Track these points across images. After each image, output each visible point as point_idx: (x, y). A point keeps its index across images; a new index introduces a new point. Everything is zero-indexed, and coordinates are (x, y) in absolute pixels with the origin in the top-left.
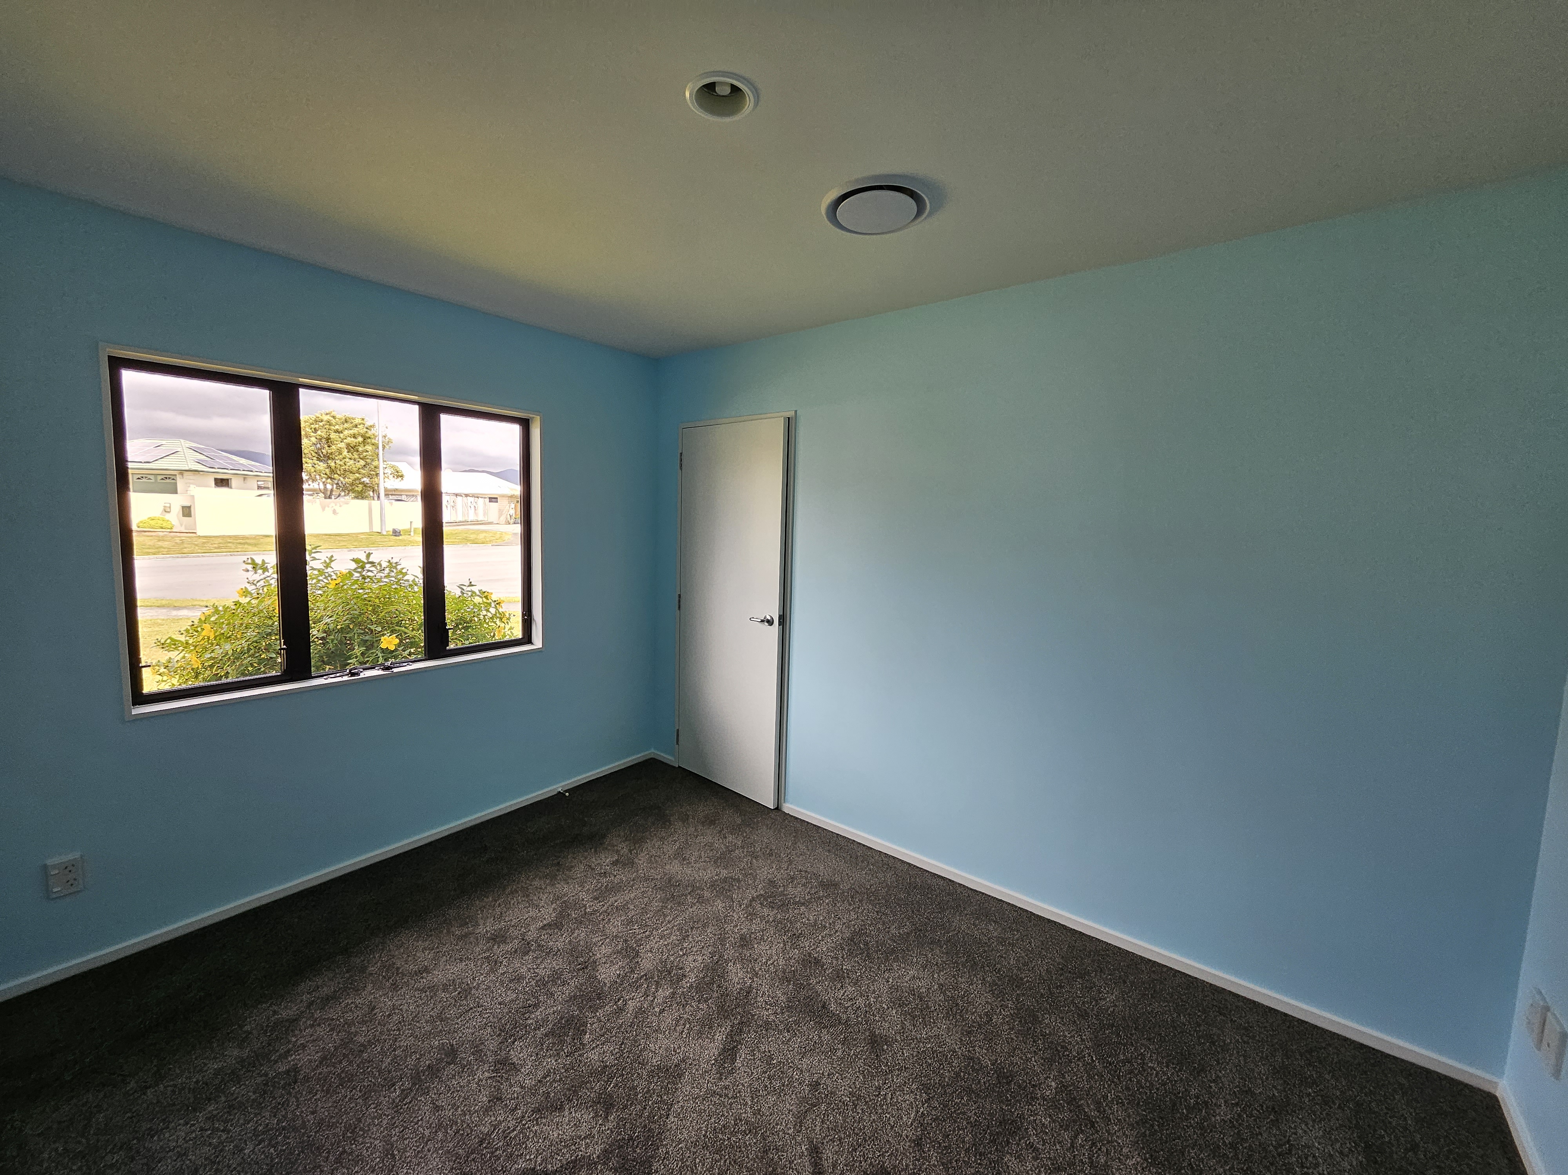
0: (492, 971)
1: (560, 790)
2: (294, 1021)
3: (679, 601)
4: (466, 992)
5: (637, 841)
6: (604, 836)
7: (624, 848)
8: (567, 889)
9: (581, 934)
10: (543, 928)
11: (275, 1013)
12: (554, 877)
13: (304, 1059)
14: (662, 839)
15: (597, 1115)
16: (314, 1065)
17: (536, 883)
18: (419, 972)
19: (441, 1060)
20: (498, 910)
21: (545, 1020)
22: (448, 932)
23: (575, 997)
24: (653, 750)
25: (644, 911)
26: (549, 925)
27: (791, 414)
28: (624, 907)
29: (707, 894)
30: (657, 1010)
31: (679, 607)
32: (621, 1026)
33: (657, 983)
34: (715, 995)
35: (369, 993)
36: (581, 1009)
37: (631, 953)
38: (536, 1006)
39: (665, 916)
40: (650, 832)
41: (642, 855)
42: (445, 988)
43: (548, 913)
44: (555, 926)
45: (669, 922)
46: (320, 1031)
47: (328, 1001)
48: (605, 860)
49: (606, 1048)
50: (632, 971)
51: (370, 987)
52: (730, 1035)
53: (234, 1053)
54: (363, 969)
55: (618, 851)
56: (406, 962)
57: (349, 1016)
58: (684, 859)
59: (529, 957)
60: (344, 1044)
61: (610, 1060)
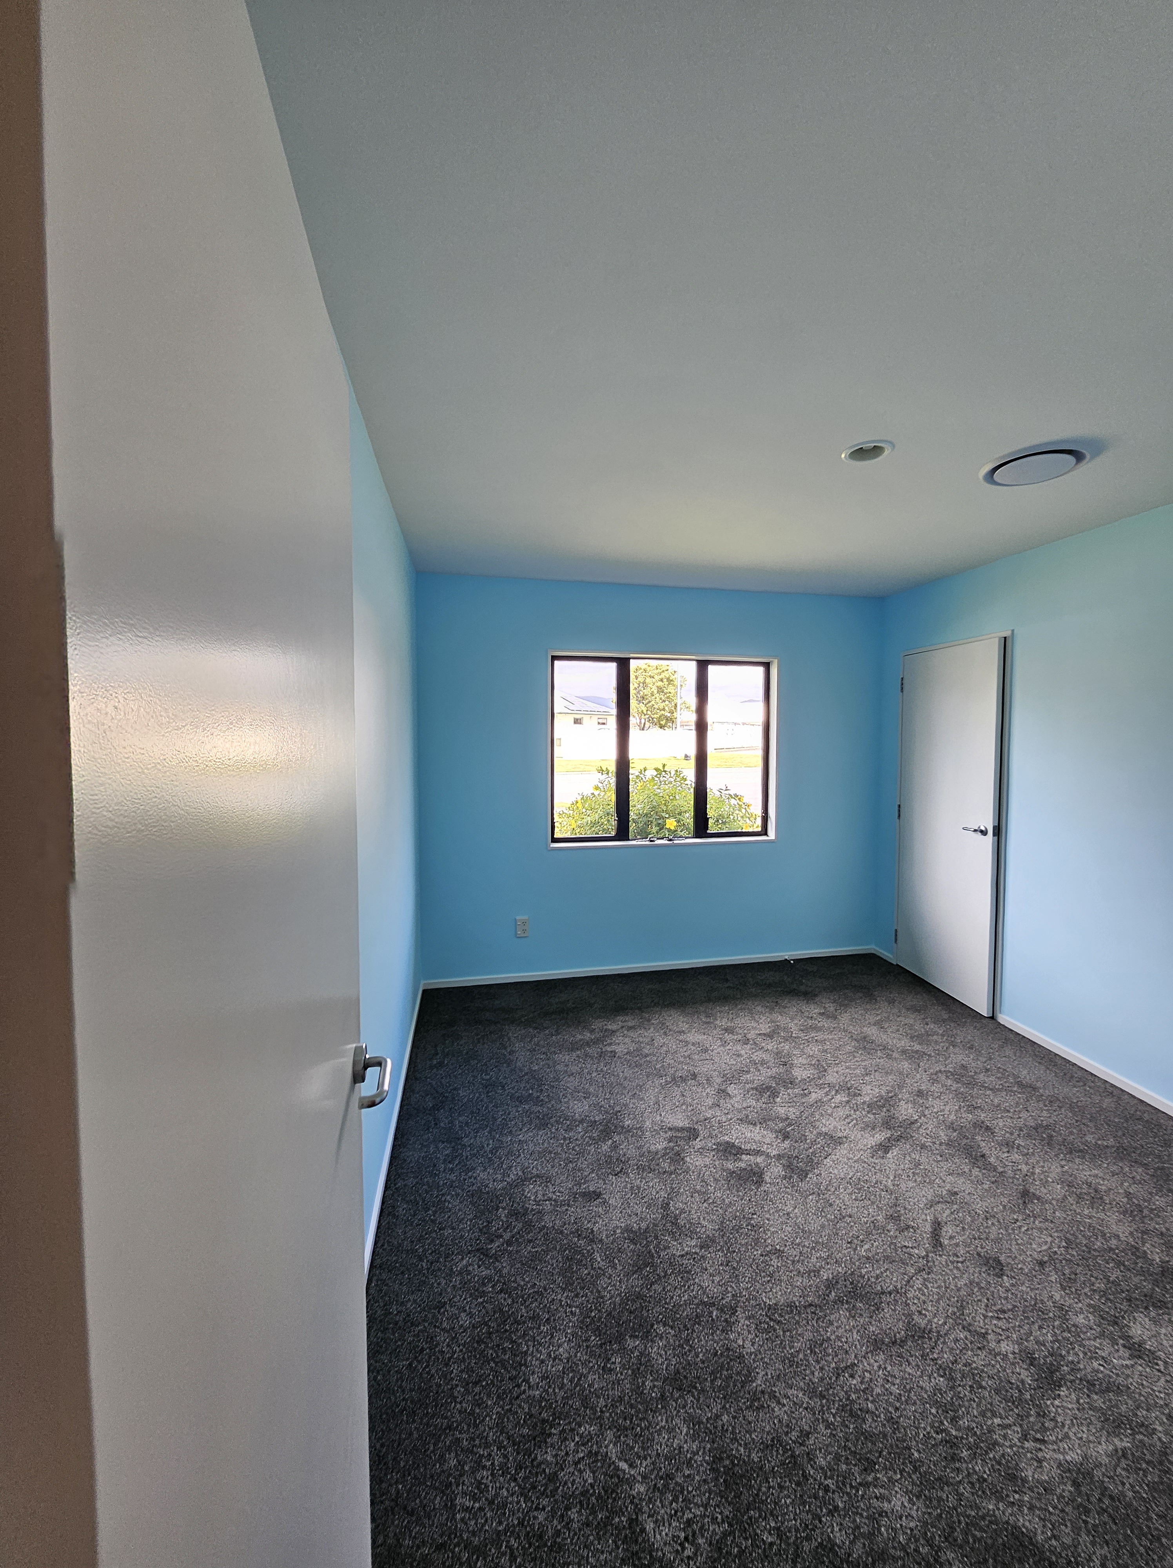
0: (722, 1045)
1: (787, 957)
2: (613, 1032)
3: (899, 811)
4: (706, 1050)
5: (844, 1005)
6: (816, 995)
7: (831, 1007)
8: (782, 1020)
9: (787, 1047)
10: (760, 1034)
11: (606, 1025)
12: (772, 1009)
13: (620, 1049)
14: (866, 1010)
15: (777, 1137)
16: (623, 1053)
17: (759, 1008)
18: (680, 1032)
19: (688, 1076)
20: (731, 1016)
21: (753, 1082)
22: (698, 1017)
23: (775, 1077)
24: (873, 946)
25: (838, 1049)
26: (764, 1034)
27: (1007, 634)
28: (823, 1042)
29: (895, 1055)
30: (833, 1105)
31: (899, 816)
32: (804, 1103)
33: (837, 1091)
34: (883, 1114)
35: (651, 1033)
36: (777, 1084)
37: (821, 1069)
38: (748, 1072)
39: (855, 1057)
40: (856, 1003)
41: (845, 1014)
42: (693, 1044)
43: (765, 1028)
44: (770, 1036)
45: (857, 1061)
46: (627, 1040)
47: (630, 1028)
48: (814, 1010)
49: (791, 1109)
50: (819, 1078)
51: (652, 1029)
52: (889, 1139)
53: (588, 1035)
54: (649, 1020)
55: (825, 1007)
56: (673, 1024)
57: (641, 1039)
58: (881, 1028)
59: (748, 1047)
60: (637, 1050)
61: (792, 1116)
